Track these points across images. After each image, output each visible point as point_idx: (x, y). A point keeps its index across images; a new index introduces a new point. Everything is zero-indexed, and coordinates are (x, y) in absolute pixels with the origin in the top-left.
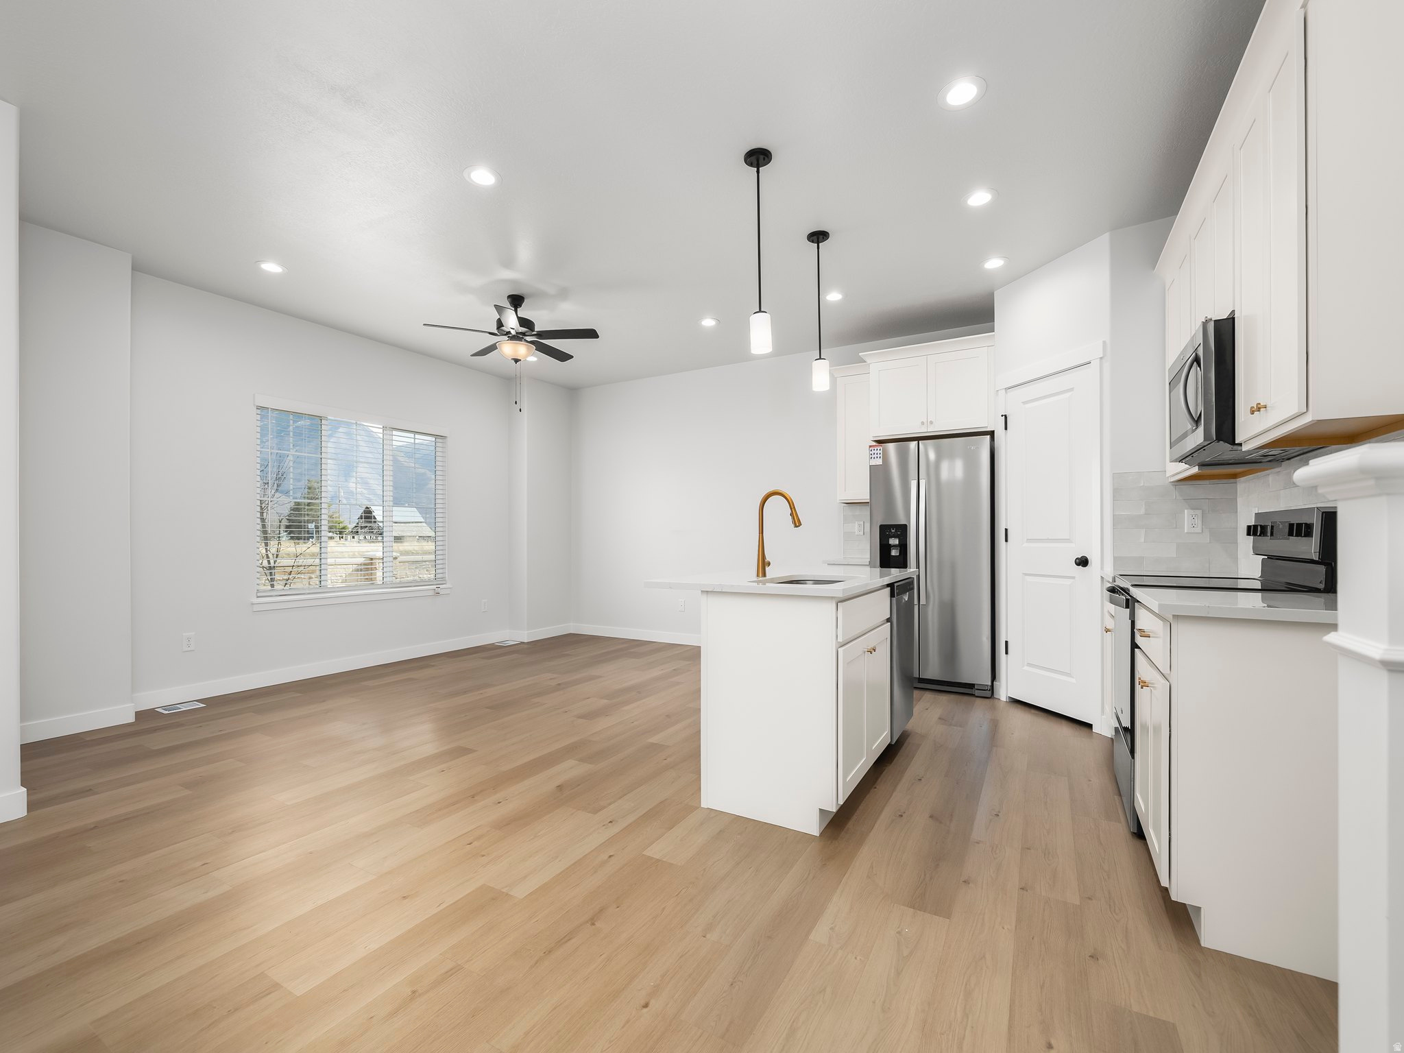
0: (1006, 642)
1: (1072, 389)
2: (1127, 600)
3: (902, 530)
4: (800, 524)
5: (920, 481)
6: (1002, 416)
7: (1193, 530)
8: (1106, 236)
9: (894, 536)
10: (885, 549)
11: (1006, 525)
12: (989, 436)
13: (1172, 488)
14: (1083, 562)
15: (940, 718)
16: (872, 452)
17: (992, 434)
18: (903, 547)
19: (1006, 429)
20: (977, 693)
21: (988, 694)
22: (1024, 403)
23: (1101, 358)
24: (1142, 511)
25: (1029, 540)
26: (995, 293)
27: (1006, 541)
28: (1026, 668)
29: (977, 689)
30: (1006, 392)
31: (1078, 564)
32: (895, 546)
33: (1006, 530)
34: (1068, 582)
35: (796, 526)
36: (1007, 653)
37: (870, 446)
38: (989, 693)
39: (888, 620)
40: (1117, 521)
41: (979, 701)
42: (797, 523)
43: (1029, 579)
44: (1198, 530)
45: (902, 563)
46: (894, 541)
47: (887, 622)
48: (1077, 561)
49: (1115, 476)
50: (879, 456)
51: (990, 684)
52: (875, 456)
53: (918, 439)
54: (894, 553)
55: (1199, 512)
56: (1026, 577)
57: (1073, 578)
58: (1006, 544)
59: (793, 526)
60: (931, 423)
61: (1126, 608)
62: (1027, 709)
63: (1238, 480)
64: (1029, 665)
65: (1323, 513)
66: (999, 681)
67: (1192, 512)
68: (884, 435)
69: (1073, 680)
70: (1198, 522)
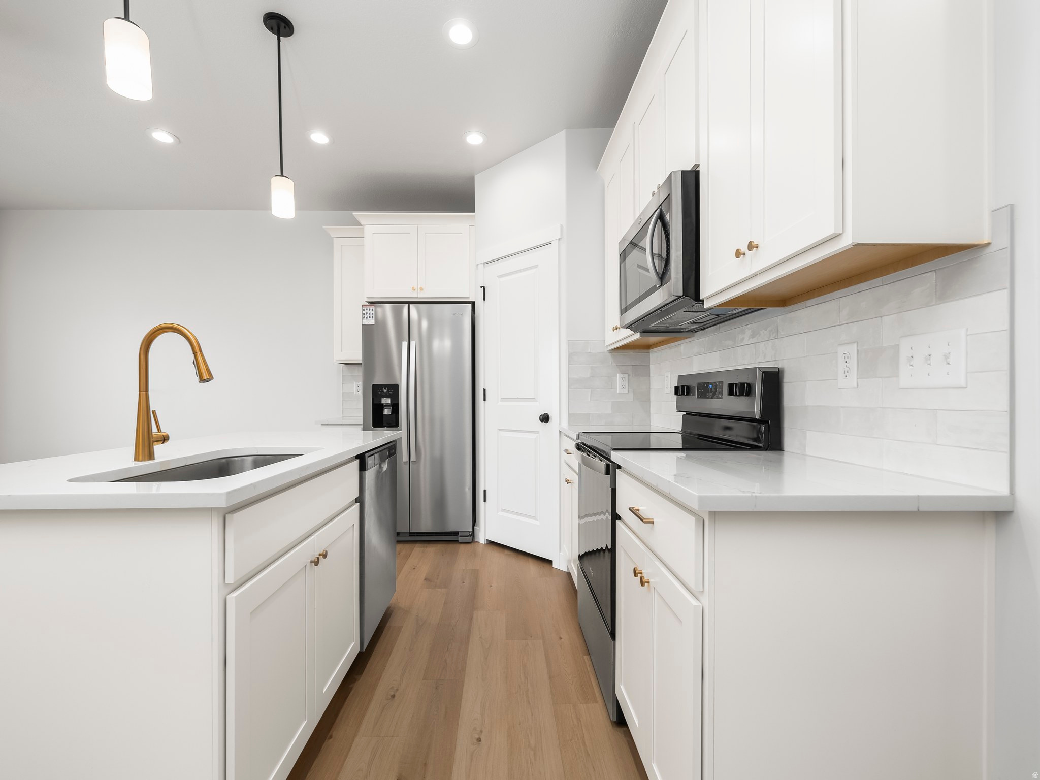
0: (485, 491)
1: (536, 266)
2: (608, 466)
3: (393, 390)
4: (211, 378)
5: (411, 342)
6: (481, 287)
7: (622, 391)
8: (563, 134)
9: (386, 396)
10: (377, 409)
11: (485, 386)
12: (470, 305)
13: (609, 355)
14: (545, 419)
15: (425, 579)
16: (365, 312)
17: (473, 303)
18: (395, 407)
19: (484, 299)
20: (461, 539)
21: (469, 539)
22: (500, 277)
23: (559, 239)
24: (589, 375)
25: (503, 400)
26: (476, 177)
27: (485, 400)
28: (501, 513)
29: (461, 536)
30: (484, 267)
31: (542, 421)
32: (387, 405)
33: (485, 390)
34: (534, 436)
35: (202, 380)
36: (485, 501)
37: (363, 306)
38: (472, 537)
39: (357, 500)
40: (572, 382)
41: (462, 547)
42: (204, 376)
43: (503, 434)
44: (626, 390)
45: (393, 422)
46: (386, 401)
47: (356, 502)
48: (541, 417)
49: (571, 344)
50: (371, 316)
51: (471, 530)
52: (368, 315)
53: (409, 303)
54: (387, 412)
55: (626, 376)
56: (501, 432)
57: (538, 432)
58: (485, 403)
59: (197, 379)
60: (422, 290)
61: (606, 474)
62: (501, 549)
63: (650, 350)
64: (503, 510)
65: (763, 372)
66: (479, 526)
67: (622, 375)
68: (377, 295)
69: (537, 523)
70: (626, 384)
